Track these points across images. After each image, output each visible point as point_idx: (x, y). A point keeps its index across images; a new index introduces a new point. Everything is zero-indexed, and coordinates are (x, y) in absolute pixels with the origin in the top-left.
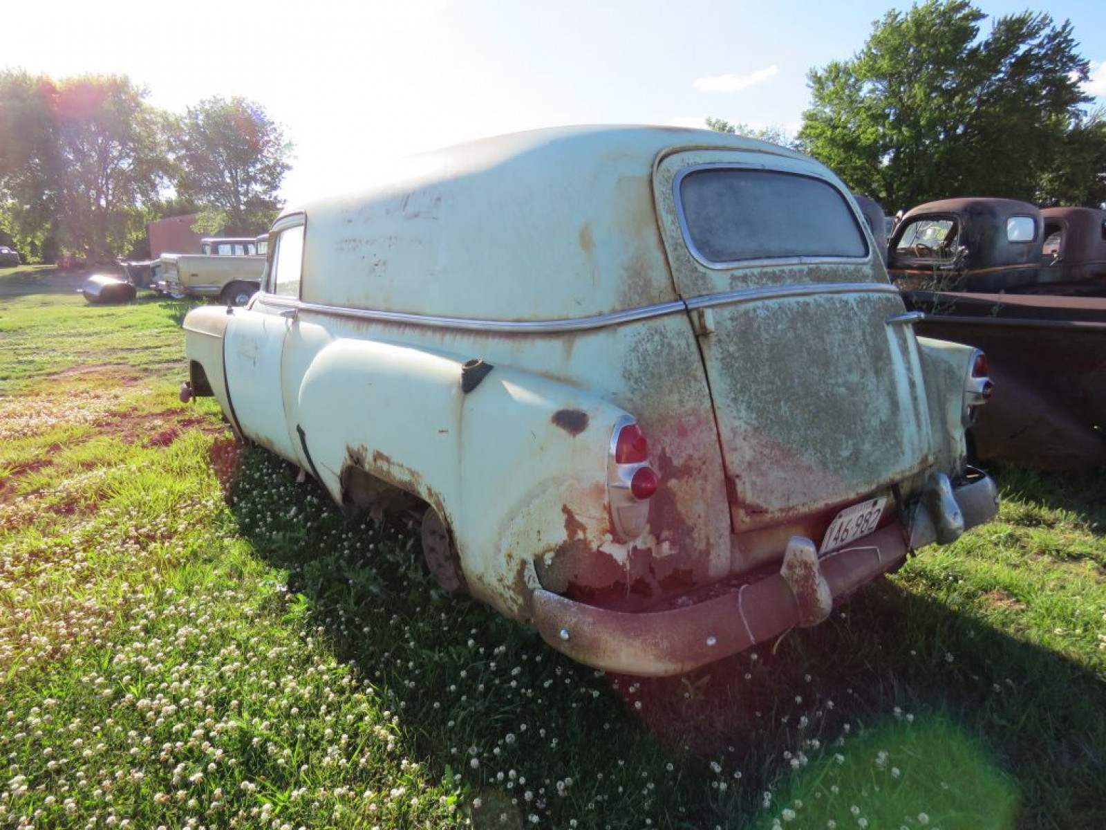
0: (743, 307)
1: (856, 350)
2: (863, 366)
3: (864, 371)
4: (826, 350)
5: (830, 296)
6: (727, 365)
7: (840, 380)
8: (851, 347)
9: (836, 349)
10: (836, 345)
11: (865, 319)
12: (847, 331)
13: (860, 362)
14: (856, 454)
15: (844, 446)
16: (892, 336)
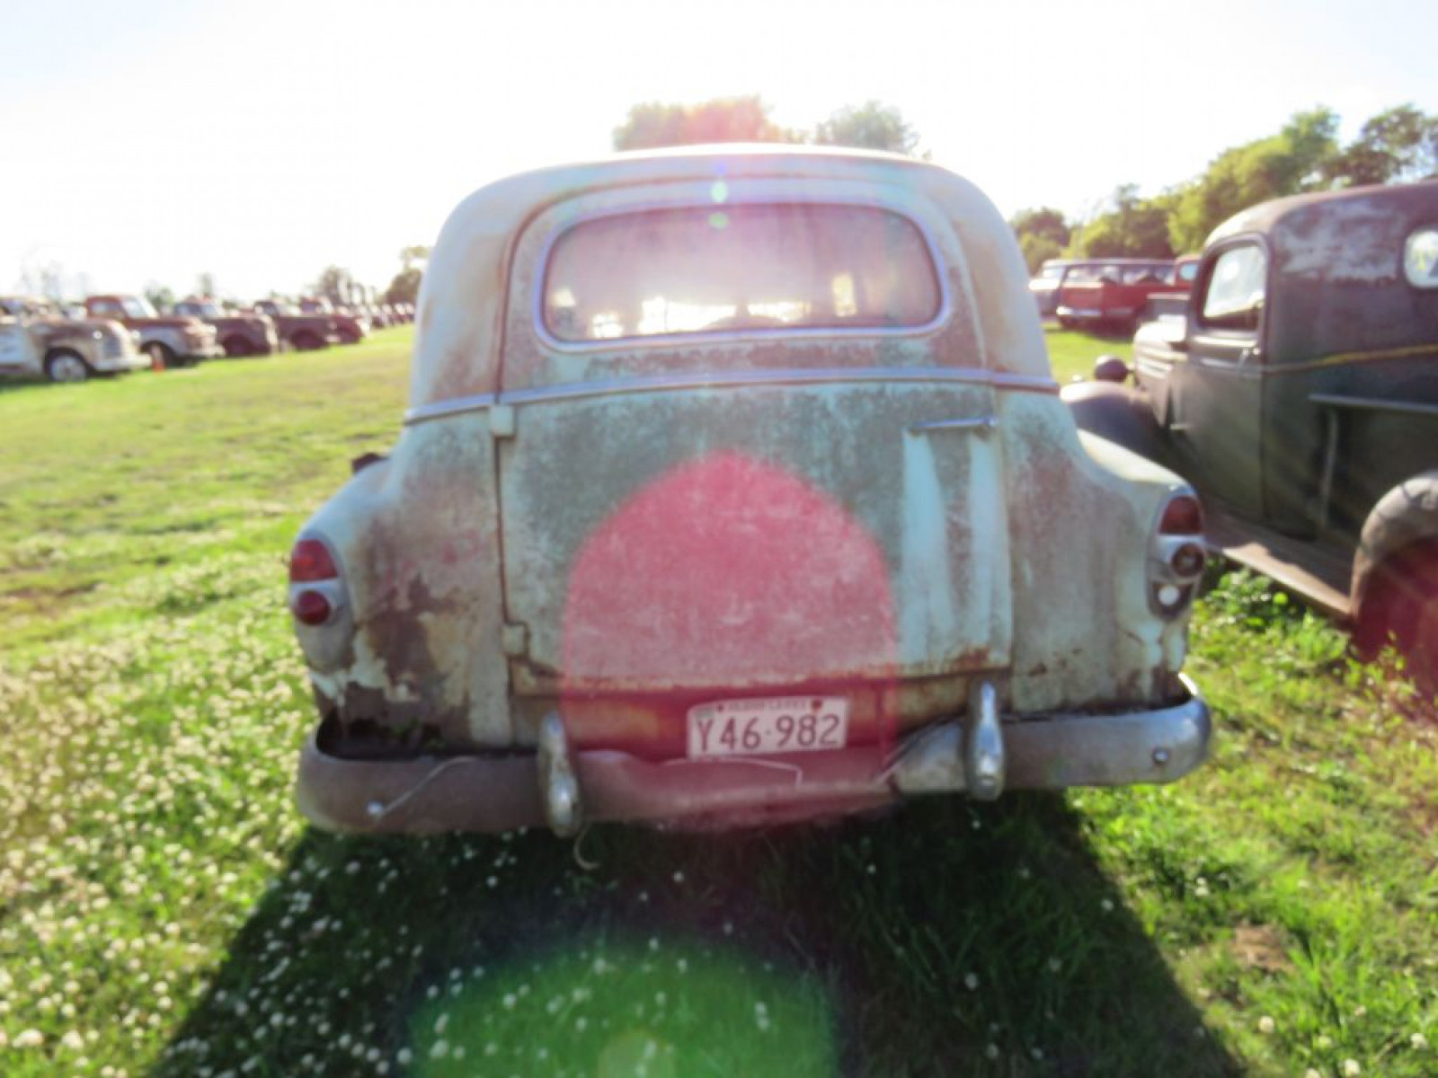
0: (583, 405)
2: (813, 496)
5: (775, 388)
6: (532, 480)
7: (748, 514)
16: (918, 457)
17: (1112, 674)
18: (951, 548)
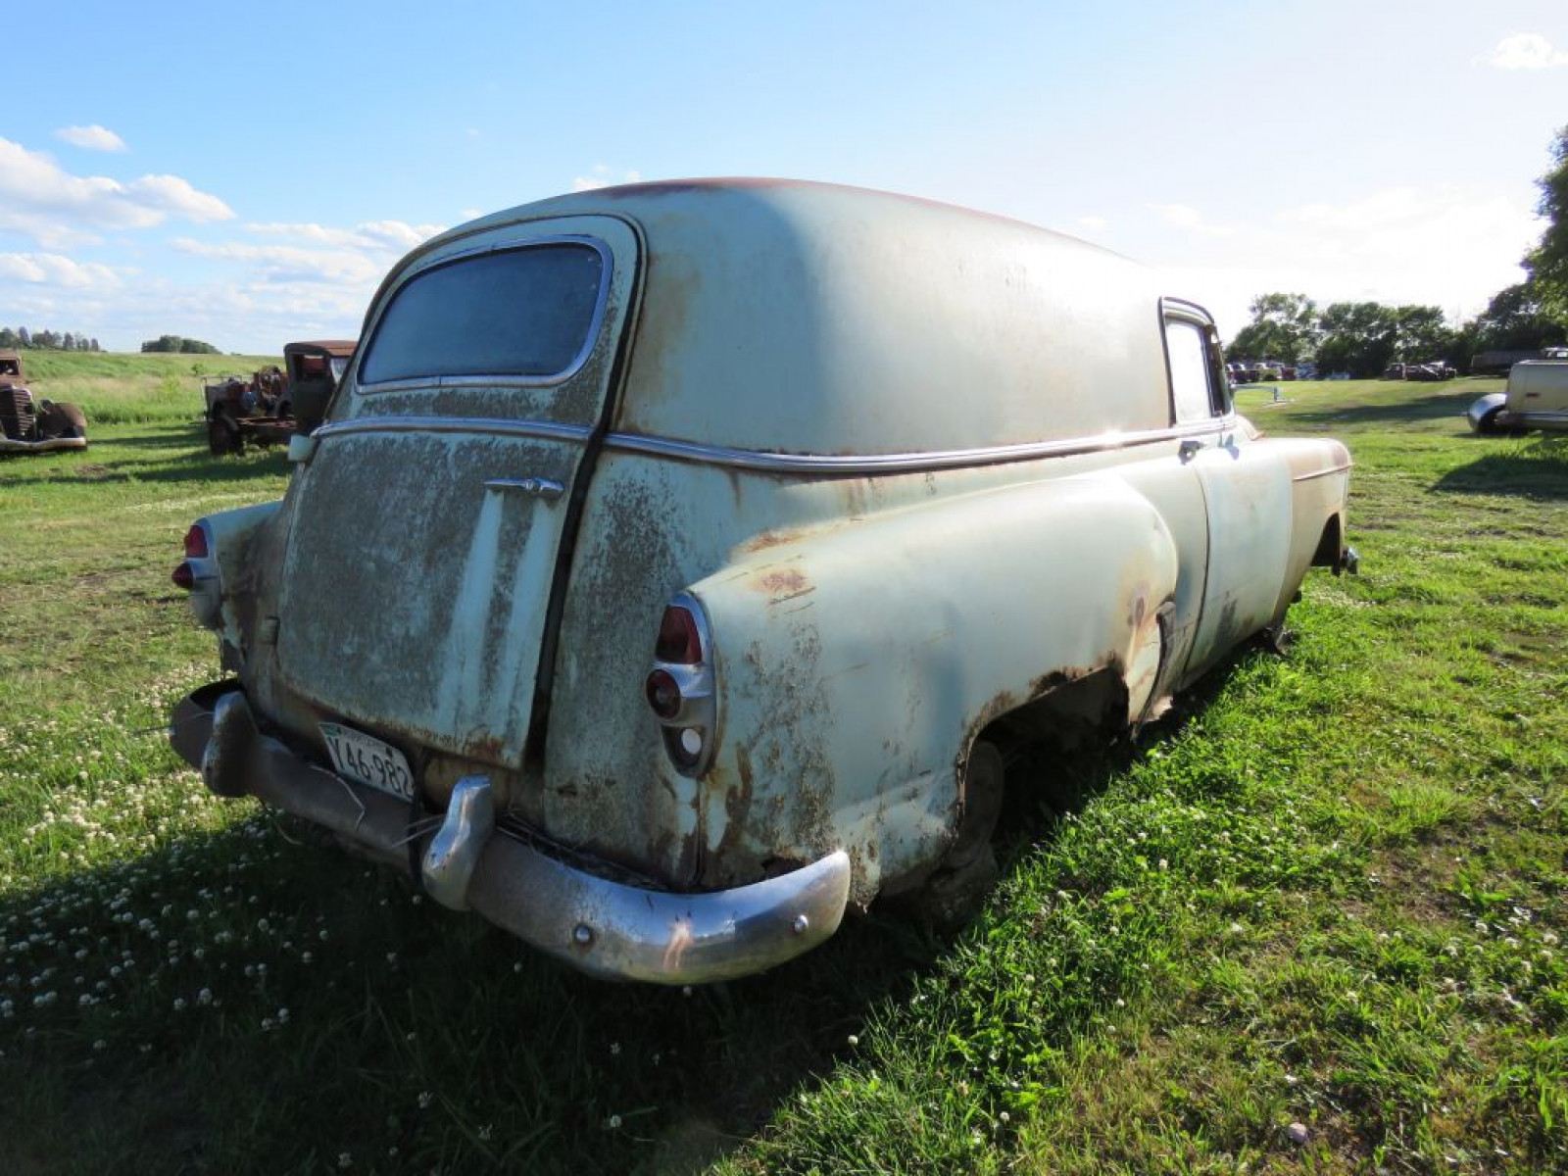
1: (414, 517)
2: (412, 543)
3: (410, 550)
4: (377, 505)
7: (374, 552)
8: (409, 512)
9: (388, 509)
10: (392, 503)
11: (455, 474)
12: (418, 488)
13: (411, 535)
14: (359, 658)
15: (348, 640)
16: (492, 513)
17: (645, 828)
18: (490, 621)
